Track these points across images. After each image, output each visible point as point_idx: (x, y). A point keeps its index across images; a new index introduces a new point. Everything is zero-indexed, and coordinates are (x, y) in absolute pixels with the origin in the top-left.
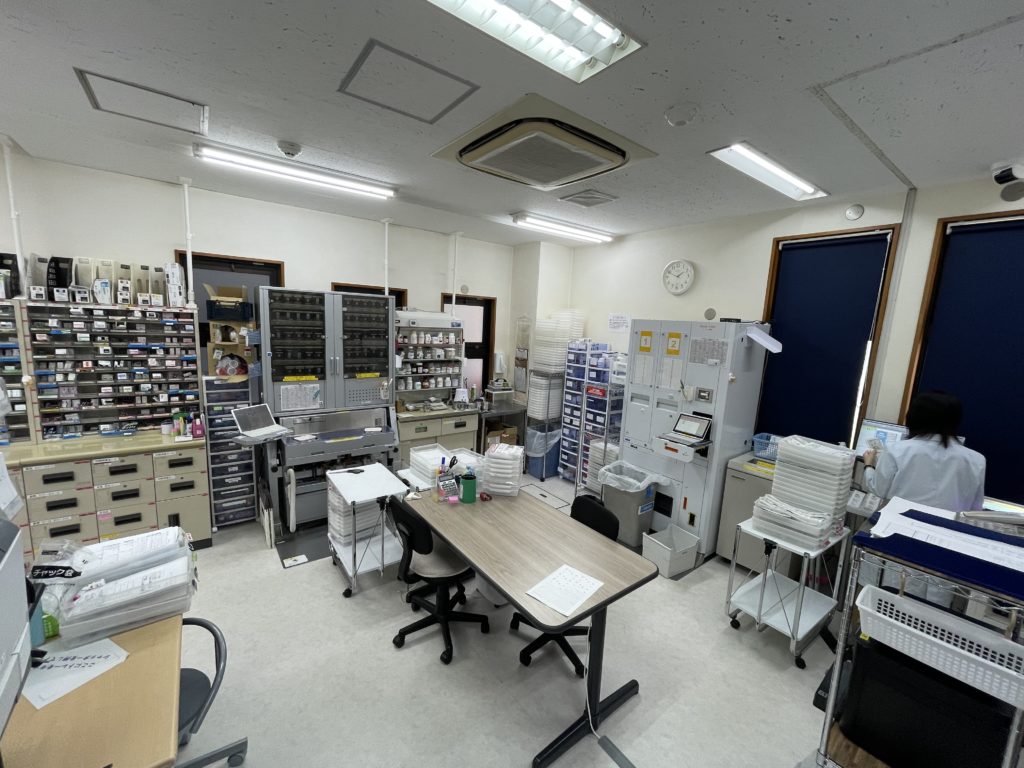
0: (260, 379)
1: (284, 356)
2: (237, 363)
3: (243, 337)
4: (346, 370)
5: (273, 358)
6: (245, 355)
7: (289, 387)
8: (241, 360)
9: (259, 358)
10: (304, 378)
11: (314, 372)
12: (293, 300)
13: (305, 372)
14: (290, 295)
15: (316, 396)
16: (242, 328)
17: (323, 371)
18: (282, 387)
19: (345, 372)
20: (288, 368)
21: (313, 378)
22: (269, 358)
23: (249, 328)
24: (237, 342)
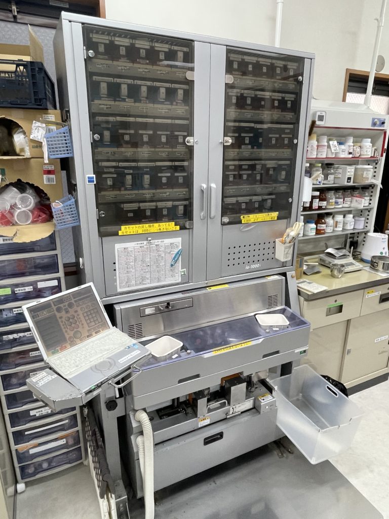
0: (76, 232)
1: (119, 184)
2: (31, 200)
3: (38, 145)
4: (225, 210)
5: (99, 188)
6: (44, 182)
7: (131, 245)
8: (39, 192)
9: (72, 188)
10: (155, 227)
11: (172, 216)
12: (132, 54)
13: (156, 216)
14: (126, 42)
15: (175, 260)
16: (36, 124)
17: (188, 213)
18: (118, 247)
19: (224, 212)
20: (126, 207)
21: (171, 226)
22: (91, 188)
23: (48, 123)
24: (27, 154)
